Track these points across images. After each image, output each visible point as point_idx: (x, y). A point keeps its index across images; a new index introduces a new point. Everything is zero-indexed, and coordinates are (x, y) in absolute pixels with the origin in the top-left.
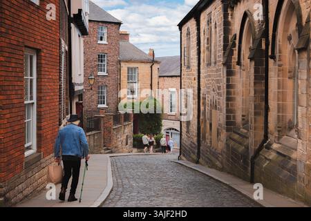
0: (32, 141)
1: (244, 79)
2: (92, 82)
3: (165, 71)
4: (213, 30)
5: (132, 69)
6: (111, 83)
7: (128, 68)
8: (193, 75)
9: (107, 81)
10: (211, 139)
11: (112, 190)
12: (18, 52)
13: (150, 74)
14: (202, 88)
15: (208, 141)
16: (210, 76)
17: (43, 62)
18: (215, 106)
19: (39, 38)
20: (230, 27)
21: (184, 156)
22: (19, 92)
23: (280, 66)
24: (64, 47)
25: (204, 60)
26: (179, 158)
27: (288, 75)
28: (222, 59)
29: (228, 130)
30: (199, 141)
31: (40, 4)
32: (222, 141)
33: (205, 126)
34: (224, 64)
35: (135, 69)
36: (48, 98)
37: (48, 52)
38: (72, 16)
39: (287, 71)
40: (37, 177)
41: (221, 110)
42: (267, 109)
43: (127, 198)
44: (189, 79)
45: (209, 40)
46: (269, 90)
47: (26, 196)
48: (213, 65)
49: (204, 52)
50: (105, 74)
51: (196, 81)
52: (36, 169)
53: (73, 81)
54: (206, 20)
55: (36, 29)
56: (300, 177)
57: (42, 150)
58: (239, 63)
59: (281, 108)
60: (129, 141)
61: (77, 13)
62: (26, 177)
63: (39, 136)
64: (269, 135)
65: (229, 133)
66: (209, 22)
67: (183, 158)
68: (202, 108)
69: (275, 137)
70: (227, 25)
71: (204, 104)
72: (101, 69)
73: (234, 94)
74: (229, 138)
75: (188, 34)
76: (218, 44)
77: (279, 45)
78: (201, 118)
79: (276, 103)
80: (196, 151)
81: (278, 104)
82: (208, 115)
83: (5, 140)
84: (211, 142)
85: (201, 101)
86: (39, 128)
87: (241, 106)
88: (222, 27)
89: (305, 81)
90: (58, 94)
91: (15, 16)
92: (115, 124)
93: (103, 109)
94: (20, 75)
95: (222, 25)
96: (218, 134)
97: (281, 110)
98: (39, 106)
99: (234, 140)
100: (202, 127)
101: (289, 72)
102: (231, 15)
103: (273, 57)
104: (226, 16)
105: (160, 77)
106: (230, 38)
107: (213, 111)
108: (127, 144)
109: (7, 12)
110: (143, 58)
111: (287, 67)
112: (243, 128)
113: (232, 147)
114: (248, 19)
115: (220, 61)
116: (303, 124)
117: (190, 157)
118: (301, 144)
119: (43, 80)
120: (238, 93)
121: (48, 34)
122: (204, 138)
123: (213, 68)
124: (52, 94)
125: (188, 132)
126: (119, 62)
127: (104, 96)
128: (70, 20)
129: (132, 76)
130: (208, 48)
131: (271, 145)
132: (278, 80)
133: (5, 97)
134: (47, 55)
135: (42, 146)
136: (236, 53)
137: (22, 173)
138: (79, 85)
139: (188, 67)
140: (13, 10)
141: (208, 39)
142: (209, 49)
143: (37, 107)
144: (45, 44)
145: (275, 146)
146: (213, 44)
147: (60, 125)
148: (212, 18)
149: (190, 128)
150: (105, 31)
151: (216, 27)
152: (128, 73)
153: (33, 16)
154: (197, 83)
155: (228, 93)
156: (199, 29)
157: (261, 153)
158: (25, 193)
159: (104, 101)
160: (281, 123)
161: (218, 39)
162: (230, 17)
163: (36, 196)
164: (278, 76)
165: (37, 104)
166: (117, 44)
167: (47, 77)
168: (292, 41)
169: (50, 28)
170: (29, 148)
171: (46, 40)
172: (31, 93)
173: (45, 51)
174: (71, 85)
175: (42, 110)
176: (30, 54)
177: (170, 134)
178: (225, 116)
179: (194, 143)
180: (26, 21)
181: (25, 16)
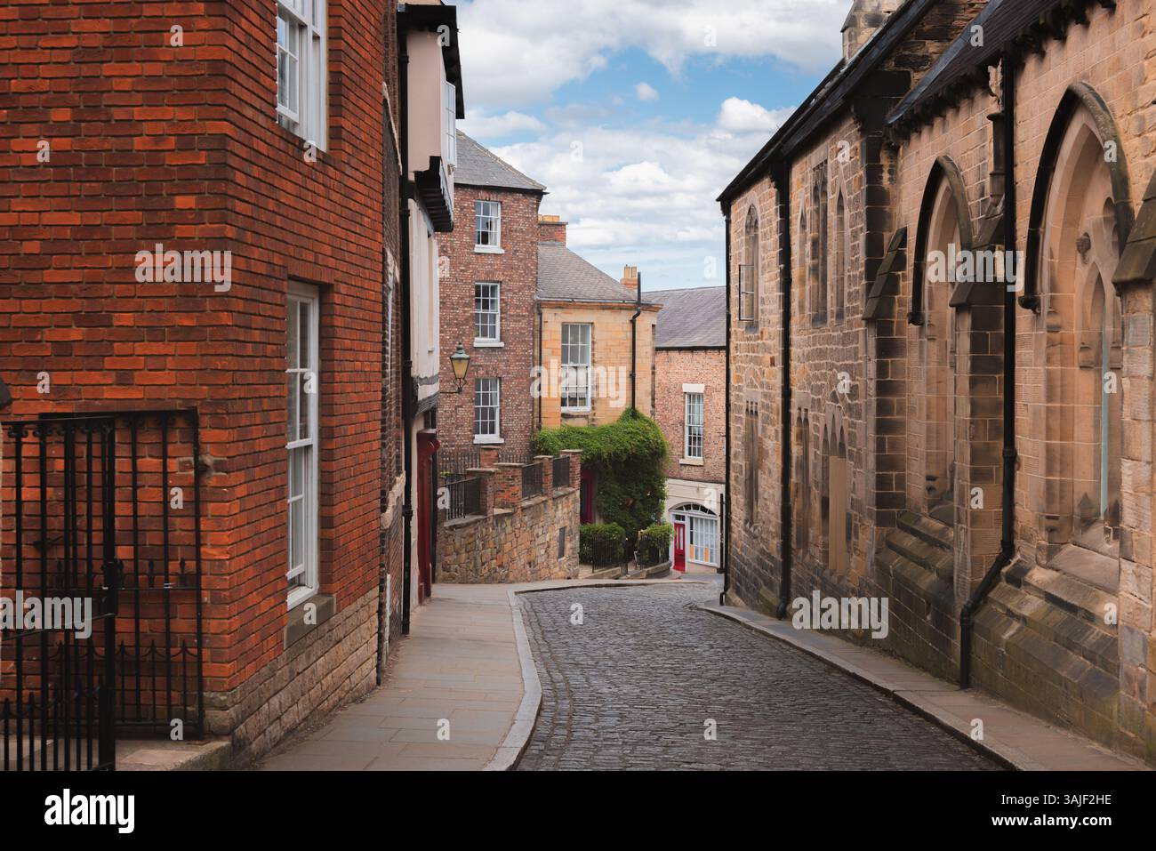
0: (306, 562)
1: (934, 366)
2: (461, 370)
3: (672, 334)
4: (832, 215)
5: (574, 327)
6: (513, 369)
7: (565, 326)
8: (767, 349)
9: (502, 365)
10: (826, 545)
11: (540, 709)
12: (269, 297)
13: (629, 343)
14: (794, 389)
15: (816, 552)
16: (821, 354)
17: (339, 322)
18: (838, 446)
19: (328, 250)
20: (887, 209)
21: (738, 592)
22: (273, 416)
23: (1053, 329)
24: (394, 271)
25: (801, 307)
26: (723, 600)
27: (1079, 357)
28: (860, 304)
29: (881, 520)
30: (786, 549)
31: (330, 148)
32: (861, 554)
33: (807, 505)
34: (869, 321)
35: (585, 327)
36: (351, 430)
37: (353, 291)
38: (412, 177)
39: (1077, 345)
40: (320, 671)
41: (858, 459)
42: (1011, 460)
43: (591, 734)
44: (757, 361)
45: (819, 247)
46: (1019, 403)
47: (291, 731)
48: (831, 320)
49: (802, 281)
50: (495, 342)
51: (778, 369)
52: (317, 648)
53: (414, 373)
54: (809, 184)
55: (319, 224)
56: (1129, 678)
57: (336, 586)
58: (916, 317)
59: (1056, 460)
60: (568, 546)
61: (427, 168)
62: (291, 671)
63: (326, 546)
64: (1018, 542)
65: (886, 530)
66: (819, 191)
67: (737, 599)
68: (796, 450)
69: (1039, 548)
70: (877, 202)
71: (803, 437)
72: (485, 329)
73: (901, 411)
74: (887, 545)
75: (752, 225)
76: (848, 257)
77: (1052, 267)
78: (794, 479)
79: (1041, 442)
80: (778, 579)
81: (1049, 449)
82: (815, 474)
83: (235, 565)
84: (826, 554)
85: (794, 430)
86: (326, 522)
87: (922, 449)
88: (863, 209)
89: (1147, 382)
90: (379, 415)
91: (264, 189)
92: (526, 494)
93: (488, 448)
94: (276, 363)
95: (863, 200)
96: (850, 531)
97: (1057, 466)
98: (326, 456)
99: (902, 552)
100: (796, 506)
101: (1084, 348)
102: (890, 172)
103: (1031, 302)
104: (873, 174)
105: (658, 349)
106: (886, 242)
107: (833, 460)
108: (561, 554)
109: (240, 178)
110: (610, 294)
111: (1075, 332)
112: (931, 516)
113: (896, 574)
114: (944, 185)
115: (855, 311)
116: (1139, 517)
117: (759, 597)
118: (1132, 578)
119: (338, 377)
120: (912, 410)
121: (353, 237)
122: (804, 540)
123: (831, 329)
124: (363, 417)
125: (750, 520)
126: (538, 307)
127: (493, 411)
128: (406, 190)
129: (574, 350)
130: (814, 269)
131: (1025, 571)
132: (1049, 373)
133: (234, 434)
134: (350, 301)
135: (336, 576)
136: (907, 285)
137: (281, 661)
138: (429, 381)
139: (752, 325)
140: (256, 171)
141: (815, 243)
142: (819, 272)
143: (322, 460)
144: (344, 267)
145: (1038, 575)
146: (831, 259)
147: (383, 509)
148: (830, 180)
149: (759, 509)
150: (496, 215)
151: (840, 208)
152: (564, 340)
153: (311, 185)
154: (779, 376)
155: (883, 408)
156: (785, 212)
157: (991, 595)
158: (289, 720)
159: (493, 425)
160: (1056, 506)
161: (848, 244)
162: (886, 176)
163: (318, 727)
164: (1049, 360)
165: (321, 449)
166: (532, 254)
167: (348, 366)
168: (1093, 255)
169: (358, 219)
170: (297, 582)
171: (347, 257)
172: (304, 415)
173: (343, 289)
174: (408, 384)
175: (335, 465)
176: (299, 300)
177: (687, 522)
178: (873, 479)
179: (769, 556)
180: (291, 201)
181: (289, 187)
